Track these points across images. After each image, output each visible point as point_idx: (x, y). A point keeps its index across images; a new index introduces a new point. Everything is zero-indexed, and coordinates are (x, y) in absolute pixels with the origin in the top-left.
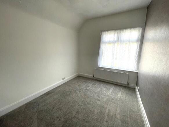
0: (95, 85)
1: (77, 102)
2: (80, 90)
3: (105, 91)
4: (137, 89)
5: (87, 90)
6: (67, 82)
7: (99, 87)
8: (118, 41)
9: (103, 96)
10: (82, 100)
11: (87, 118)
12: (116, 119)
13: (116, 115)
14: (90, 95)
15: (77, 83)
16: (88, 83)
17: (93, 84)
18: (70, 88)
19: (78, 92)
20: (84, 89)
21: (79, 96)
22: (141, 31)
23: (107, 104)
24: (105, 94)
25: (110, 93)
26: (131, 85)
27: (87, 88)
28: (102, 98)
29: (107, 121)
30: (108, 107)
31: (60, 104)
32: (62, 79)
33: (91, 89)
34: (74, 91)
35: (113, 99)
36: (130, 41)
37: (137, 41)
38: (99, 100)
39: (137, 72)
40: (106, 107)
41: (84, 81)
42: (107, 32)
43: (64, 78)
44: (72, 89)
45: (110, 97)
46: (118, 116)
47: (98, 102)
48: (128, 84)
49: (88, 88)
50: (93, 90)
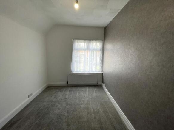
0: (72, 91)
1: (62, 115)
2: (59, 101)
3: (83, 95)
4: (104, 86)
5: (66, 99)
6: (36, 98)
7: (77, 92)
8: (88, 49)
9: (84, 99)
10: (67, 111)
11: (80, 125)
12: (100, 112)
13: (98, 109)
14: (72, 103)
15: (51, 95)
16: (64, 91)
17: (70, 91)
18: (45, 103)
19: (57, 104)
20: (63, 98)
21: (60, 109)
22: (102, 43)
23: (90, 104)
24: (84, 97)
25: (88, 94)
26: (99, 83)
27: (65, 97)
28: (83, 101)
29: (95, 118)
30: (91, 107)
31: (40, 128)
32: (29, 96)
33: (71, 97)
34: (51, 105)
35: (92, 99)
36: (96, 50)
37: (100, 50)
38: (81, 104)
39: (102, 73)
40: (90, 107)
41: (58, 90)
42: (78, 41)
43: (31, 94)
44: (48, 105)
45: (89, 98)
46: (101, 110)
47: (82, 106)
48: (97, 83)
49: (67, 97)
50: (72, 97)
